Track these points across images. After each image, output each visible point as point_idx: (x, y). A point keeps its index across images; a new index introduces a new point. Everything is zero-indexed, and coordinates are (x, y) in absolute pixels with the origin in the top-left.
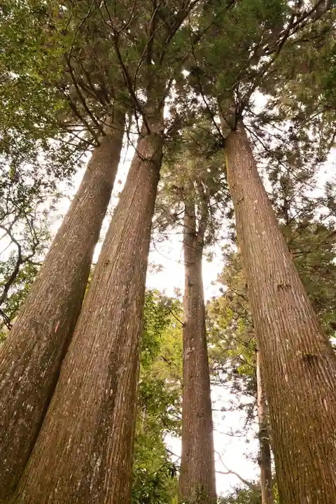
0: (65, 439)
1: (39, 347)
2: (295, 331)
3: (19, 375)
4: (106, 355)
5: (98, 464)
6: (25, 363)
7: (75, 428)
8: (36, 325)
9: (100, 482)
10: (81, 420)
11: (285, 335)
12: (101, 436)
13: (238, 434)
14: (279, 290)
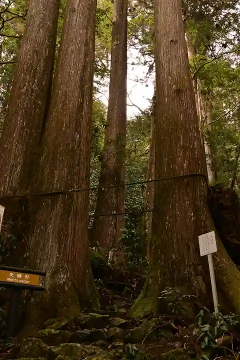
0: (62, 124)
1: (40, 66)
2: (175, 73)
3: (33, 84)
4: (78, 78)
5: (78, 137)
6: (34, 77)
7: (66, 119)
8: (36, 52)
9: (79, 146)
10: (69, 115)
11: (169, 74)
12: (78, 124)
13: (141, 81)
14: (171, 43)
